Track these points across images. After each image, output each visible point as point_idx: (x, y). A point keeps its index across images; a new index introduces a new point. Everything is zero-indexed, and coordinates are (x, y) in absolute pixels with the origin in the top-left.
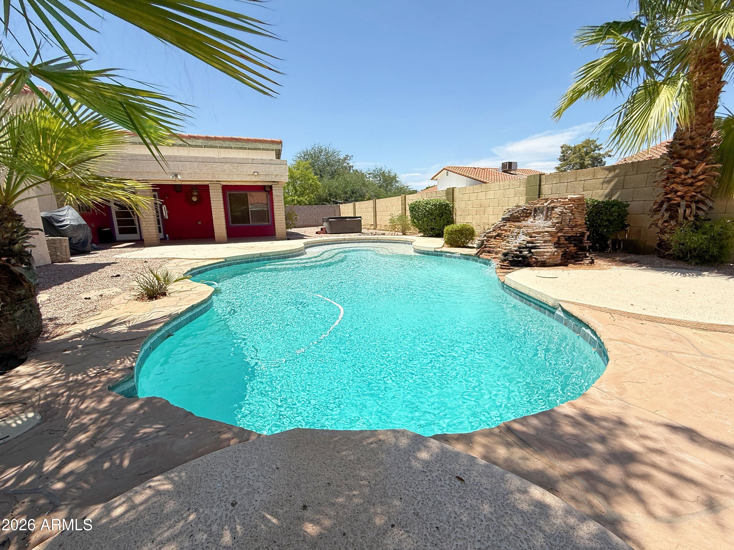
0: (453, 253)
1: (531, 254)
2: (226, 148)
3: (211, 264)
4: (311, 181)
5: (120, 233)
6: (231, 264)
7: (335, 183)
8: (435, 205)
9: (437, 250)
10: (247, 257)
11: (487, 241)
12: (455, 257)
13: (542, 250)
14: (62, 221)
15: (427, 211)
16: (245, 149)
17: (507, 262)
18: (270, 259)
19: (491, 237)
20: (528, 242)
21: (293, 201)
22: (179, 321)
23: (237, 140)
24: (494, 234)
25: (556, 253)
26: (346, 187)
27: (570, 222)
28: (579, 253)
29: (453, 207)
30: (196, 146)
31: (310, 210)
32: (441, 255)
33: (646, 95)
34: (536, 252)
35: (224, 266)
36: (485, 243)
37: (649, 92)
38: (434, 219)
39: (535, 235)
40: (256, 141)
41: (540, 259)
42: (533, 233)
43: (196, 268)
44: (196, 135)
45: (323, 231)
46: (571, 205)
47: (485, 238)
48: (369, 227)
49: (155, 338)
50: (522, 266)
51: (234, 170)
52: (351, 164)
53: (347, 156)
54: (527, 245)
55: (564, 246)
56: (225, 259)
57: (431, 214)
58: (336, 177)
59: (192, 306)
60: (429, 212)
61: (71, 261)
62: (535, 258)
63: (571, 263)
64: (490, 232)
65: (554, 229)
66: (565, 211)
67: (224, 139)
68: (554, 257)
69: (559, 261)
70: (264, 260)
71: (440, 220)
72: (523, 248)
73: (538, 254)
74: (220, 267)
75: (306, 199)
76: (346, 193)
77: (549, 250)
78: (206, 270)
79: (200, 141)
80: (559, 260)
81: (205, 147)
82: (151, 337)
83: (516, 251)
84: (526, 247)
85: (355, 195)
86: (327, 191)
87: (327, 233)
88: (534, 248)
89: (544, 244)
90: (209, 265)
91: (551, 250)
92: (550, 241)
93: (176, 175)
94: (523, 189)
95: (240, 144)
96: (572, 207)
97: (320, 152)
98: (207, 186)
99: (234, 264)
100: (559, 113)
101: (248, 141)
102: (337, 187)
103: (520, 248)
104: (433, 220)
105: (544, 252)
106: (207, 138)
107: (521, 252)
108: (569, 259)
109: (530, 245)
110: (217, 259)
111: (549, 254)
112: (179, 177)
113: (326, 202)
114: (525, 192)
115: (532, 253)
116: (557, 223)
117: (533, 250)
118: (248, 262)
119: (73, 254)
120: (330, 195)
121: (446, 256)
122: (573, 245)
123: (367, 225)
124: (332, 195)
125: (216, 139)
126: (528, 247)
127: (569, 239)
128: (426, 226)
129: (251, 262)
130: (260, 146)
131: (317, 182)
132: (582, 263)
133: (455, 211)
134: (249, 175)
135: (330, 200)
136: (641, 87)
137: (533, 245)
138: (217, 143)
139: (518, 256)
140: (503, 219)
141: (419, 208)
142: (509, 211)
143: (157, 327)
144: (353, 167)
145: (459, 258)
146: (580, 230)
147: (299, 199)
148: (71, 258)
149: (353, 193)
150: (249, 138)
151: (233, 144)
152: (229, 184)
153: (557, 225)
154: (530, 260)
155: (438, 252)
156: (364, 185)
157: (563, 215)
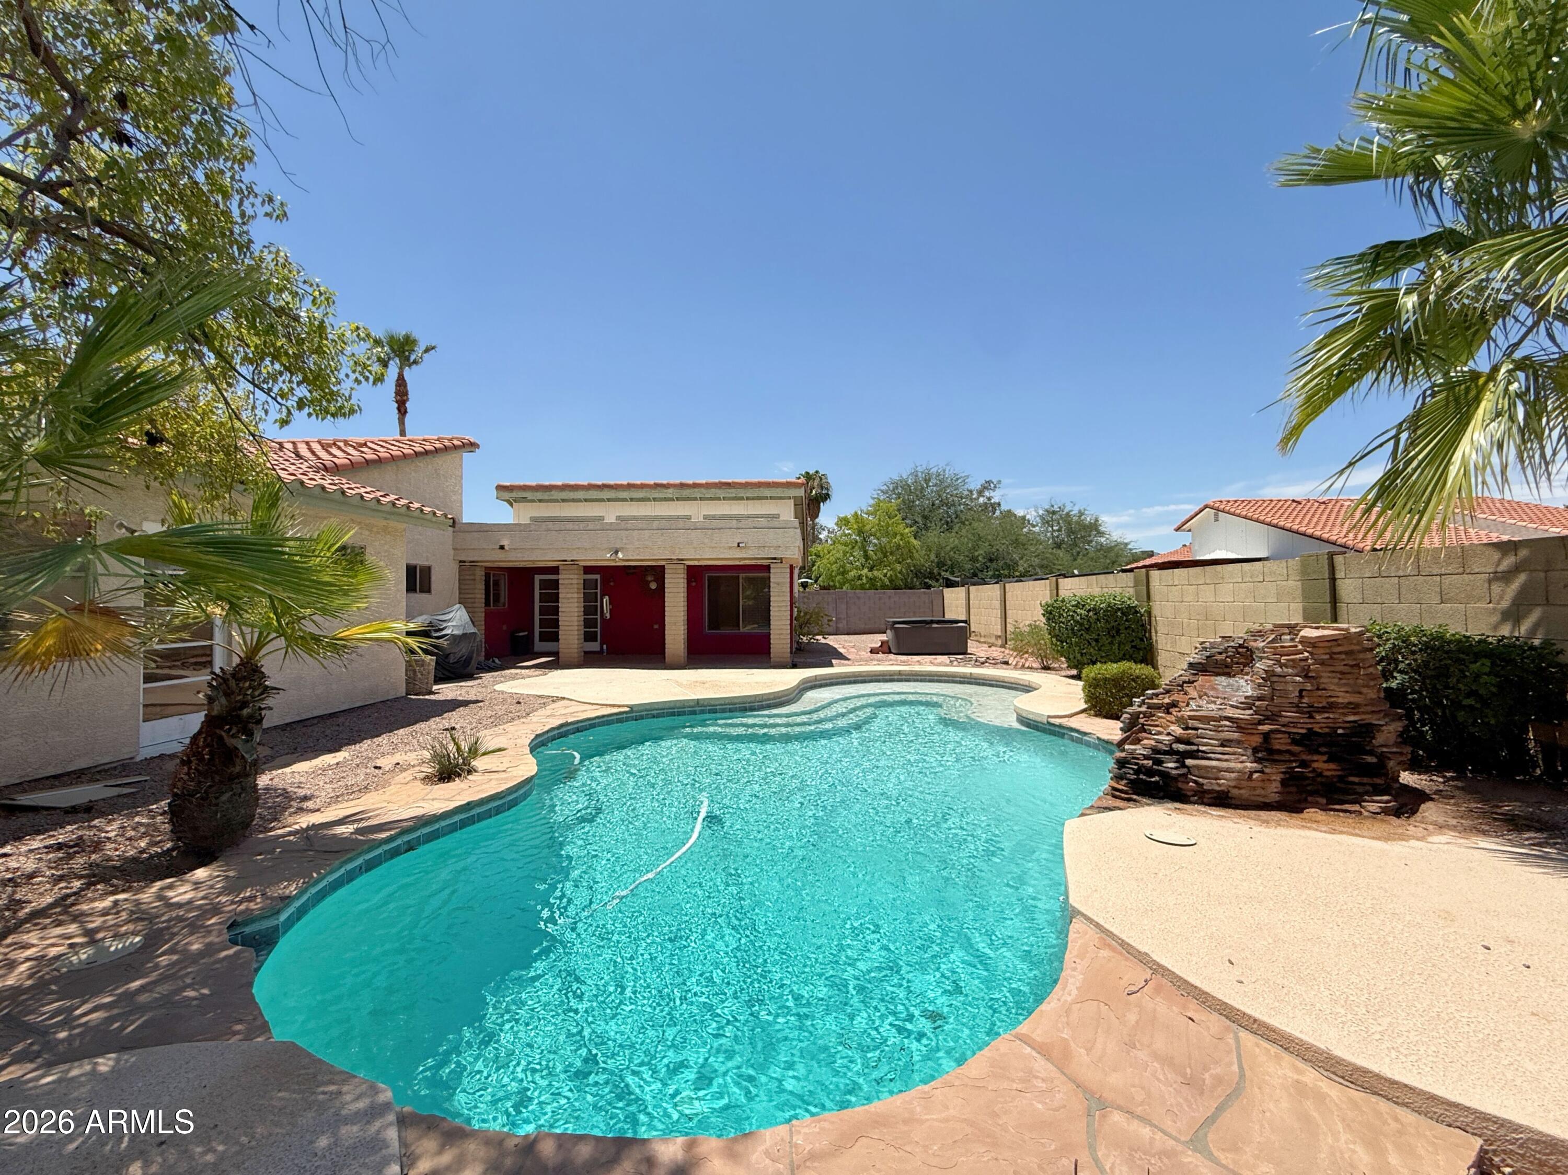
0: (1085, 734)
1: (1184, 771)
2: (711, 499)
3: (604, 716)
4: (898, 537)
5: (541, 640)
6: (642, 718)
7: (952, 540)
8: (1095, 610)
9: (1052, 721)
10: (672, 705)
11: (1148, 716)
12: (1088, 744)
13: (1214, 763)
14: (442, 630)
15: (1077, 622)
16: (742, 499)
17: (1125, 782)
18: (715, 712)
19: (1158, 707)
20: (1179, 740)
21: (860, 577)
22: (437, 826)
23: (728, 485)
24: (1167, 701)
25: (1255, 776)
26: (974, 548)
27: (1301, 696)
28: (1352, 779)
29: (1149, 613)
30: (666, 499)
31: (880, 599)
32: (1062, 736)
33: (1447, 405)
34: (1198, 767)
35: (627, 720)
36: (1141, 721)
37: (1457, 400)
38: (1097, 641)
39: (1196, 724)
40: (760, 485)
41: (1208, 784)
42: (1191, 718)
43: (572, 723)
44: (665, 482)
45: (885, 649)
46: (1306, 654)
47: (1144, 709)
48: (993, 640)
49: (379, 851)
50: (1162, 798)
51: (706, 541)
52: (995, 500)
53: (989, 482)
54: (1174, 746)
55: (1287, 757)
56: (631, 707)
57: (1087, 629)
58: (956, 528)
59: (468, 804)
60: (1082, 624)
61: (431, 693)
62: (1195, 782)
63: (1315, 805)
64: (1157, 695)
65: (1246, 714)
66: (1279, 670)
67: (708, 486)
68: (1250, 783)
69: (1276, 797)
70: (702, 712)
71: (1111, 643)
72: (1166, 753)
73: (1202, 773)
74: (620, 721)
75: (885, 575)
76: (974, 559)
77: (1232, 765)
78: (593, 726)
79: (671, 490)
80: (1273, 790)
81: (678, 499)
82: (370, 850)
83: (1146, 757)
84: (1171, 752)
85: (994, 565)
86: (933, 557)
87: (890, 652)
88: (1193, 755)
89: (1220, 749)
90: (598, 717)
91: (1239, 766)
92: (1239, 743)
93: (616, 552)
94: (1294, 584)
95: (732, 492)
96: (1306, 659)
97: (927, 481)
98: (663, 567)
99: (647, 716)
100: (1293, 433)
101: (747, 485)
102: (955, 549)
103: (1156, 751)
104: (1094, 643)
105: (1220, 770)
106: (682, 486)
107: (1159, 762)
108: (1312, 793)
109: (1181, 747)
110: (619, 706)
111: (1233, 775)
112: (620, 555)
113: (930, 578)
114: (1299, 591)
115: (1188, 767)
116: (1259, 699)
117: (1189, 762)
118: (673, 714)
119: (438, 681)
120: (941, 564)
121: (1072, 739)
122: (1325, 758)
123: (990, 636)
124: (944, 565)
125: (695, 486)
126: (1177, 753)
127: (1309, 741)
128: (1078, 656)
129: (679, 714)
130: (767, 492)
131: (912, 540)
132: (1356, 807)
133: (1153, 623)
134: (730, 548)
135: (939, 574)
136: (1440, 385)
137: (1188, 748)
138: (697, 493)
139: (1150, 772)
140: (1191, 665)
141: (1060, 615)
142: (1205, 649)
143: (384, 835)
144: (999, 504)
145: (1096, 747)
146: (1351, 718)
147: (870, 574)
148: (435, 687)
149: (991, 560)
150: (749, 480)
151: (721, 493)
152: (696, 563)
153: (1257, 703)
154: (1180, 785)
155: (1054, 725)
156: (1016, 543)
157: (1274, 679)
